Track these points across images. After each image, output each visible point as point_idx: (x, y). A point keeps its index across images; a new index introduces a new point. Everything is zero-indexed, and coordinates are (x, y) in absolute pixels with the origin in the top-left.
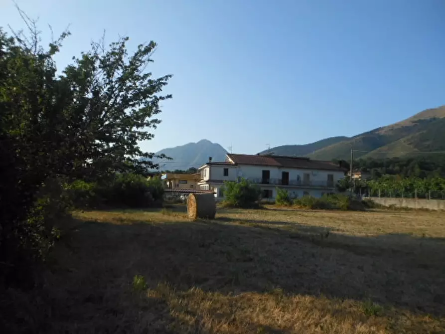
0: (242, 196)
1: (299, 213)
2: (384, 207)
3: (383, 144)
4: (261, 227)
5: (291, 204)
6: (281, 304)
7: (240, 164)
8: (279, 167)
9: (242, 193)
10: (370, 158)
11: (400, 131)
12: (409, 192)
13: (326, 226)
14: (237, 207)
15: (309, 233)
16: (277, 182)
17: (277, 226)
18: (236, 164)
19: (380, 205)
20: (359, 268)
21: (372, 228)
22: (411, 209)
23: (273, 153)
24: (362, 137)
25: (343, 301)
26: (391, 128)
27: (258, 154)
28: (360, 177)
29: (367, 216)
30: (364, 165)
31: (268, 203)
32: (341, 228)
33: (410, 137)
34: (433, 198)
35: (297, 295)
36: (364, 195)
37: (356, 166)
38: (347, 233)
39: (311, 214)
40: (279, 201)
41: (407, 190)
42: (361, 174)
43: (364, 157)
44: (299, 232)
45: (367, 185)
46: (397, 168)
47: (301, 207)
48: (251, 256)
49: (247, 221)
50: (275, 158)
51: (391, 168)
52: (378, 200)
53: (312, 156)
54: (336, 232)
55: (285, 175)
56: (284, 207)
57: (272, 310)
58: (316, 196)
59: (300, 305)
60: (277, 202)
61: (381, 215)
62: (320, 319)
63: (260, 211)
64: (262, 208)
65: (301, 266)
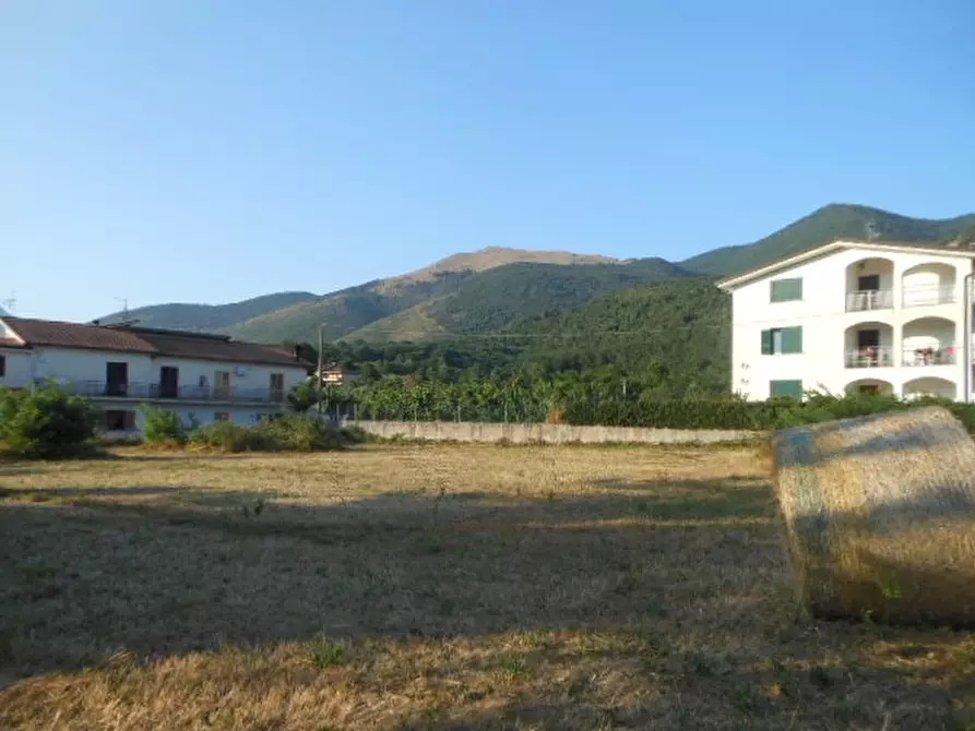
0: (46, 428)
1: (201, 462)
2: (384, 441)
3: (384, 315)
4: (96, 505)
5: (182, 443)
6: (125, 688)
7: (40, 345)
8: (154, 356)
9: (46, 419)
10: (360, 342)
11: (413, 290)
12: (426, 410)
13: (260, 490)
14: (31, 456)
15: (219, 509)
16: (146, 391)
17: (141, 498)
18: (28, 346)
19: (377, 436)
20: (318, 572)
21: (354, 485)
22: (430, 441)
23: (137, 321)
24: (345, 296)
25: (273, 650)
26: (399, 283)
27: (96, 322)
28: (340, 380)
29: (349, 460)
30: (348, 354)
31: (121, 443)
32: (292, 490)
33: (430, 303)
34: (465, 419)
35: (168, 657)
36: (346, 416)
37: (332, 357)
38: (303, 501)
39: (230, 463)
40: (150, 436)
41: (422, 405)
42: (343, 373)
43: (349, 339)
44: (198, 508)
45: (352, 396)
46: (409, 362)
47: (208, 448)
48: (58, 582)
49: (55, 492)
50: (143, 333)
51: (398, 361)
52: (372, 427)
53: (235, 331)
54: (280, 501)
55: (169, 376)
56: (165, 450)
57: (99, 706)
58: (244, 422)
59: (172, 680)
60: (146, 440)
61: (376, 457)
62: (217, 701)
63: (96, 463)
64: (104, 456)
65: (188, 587)
